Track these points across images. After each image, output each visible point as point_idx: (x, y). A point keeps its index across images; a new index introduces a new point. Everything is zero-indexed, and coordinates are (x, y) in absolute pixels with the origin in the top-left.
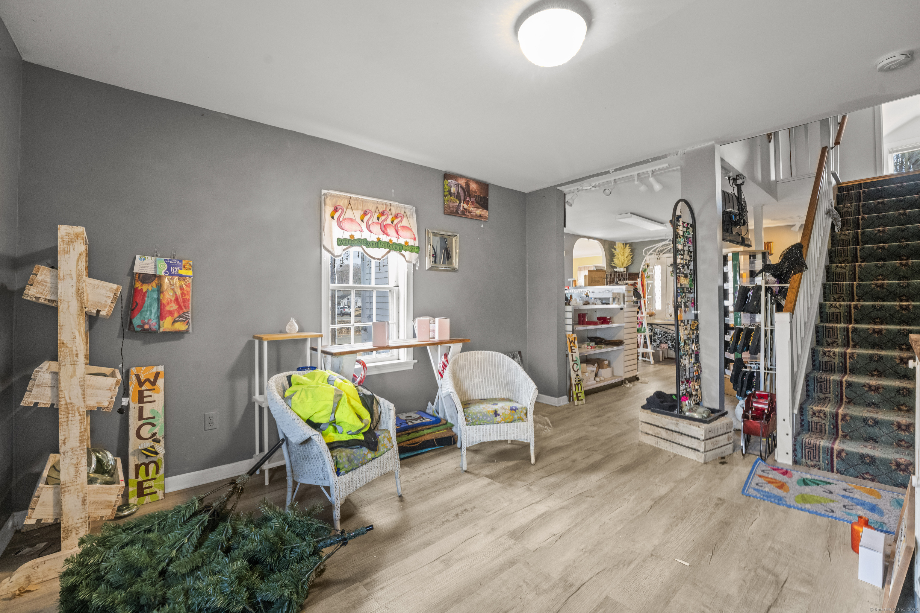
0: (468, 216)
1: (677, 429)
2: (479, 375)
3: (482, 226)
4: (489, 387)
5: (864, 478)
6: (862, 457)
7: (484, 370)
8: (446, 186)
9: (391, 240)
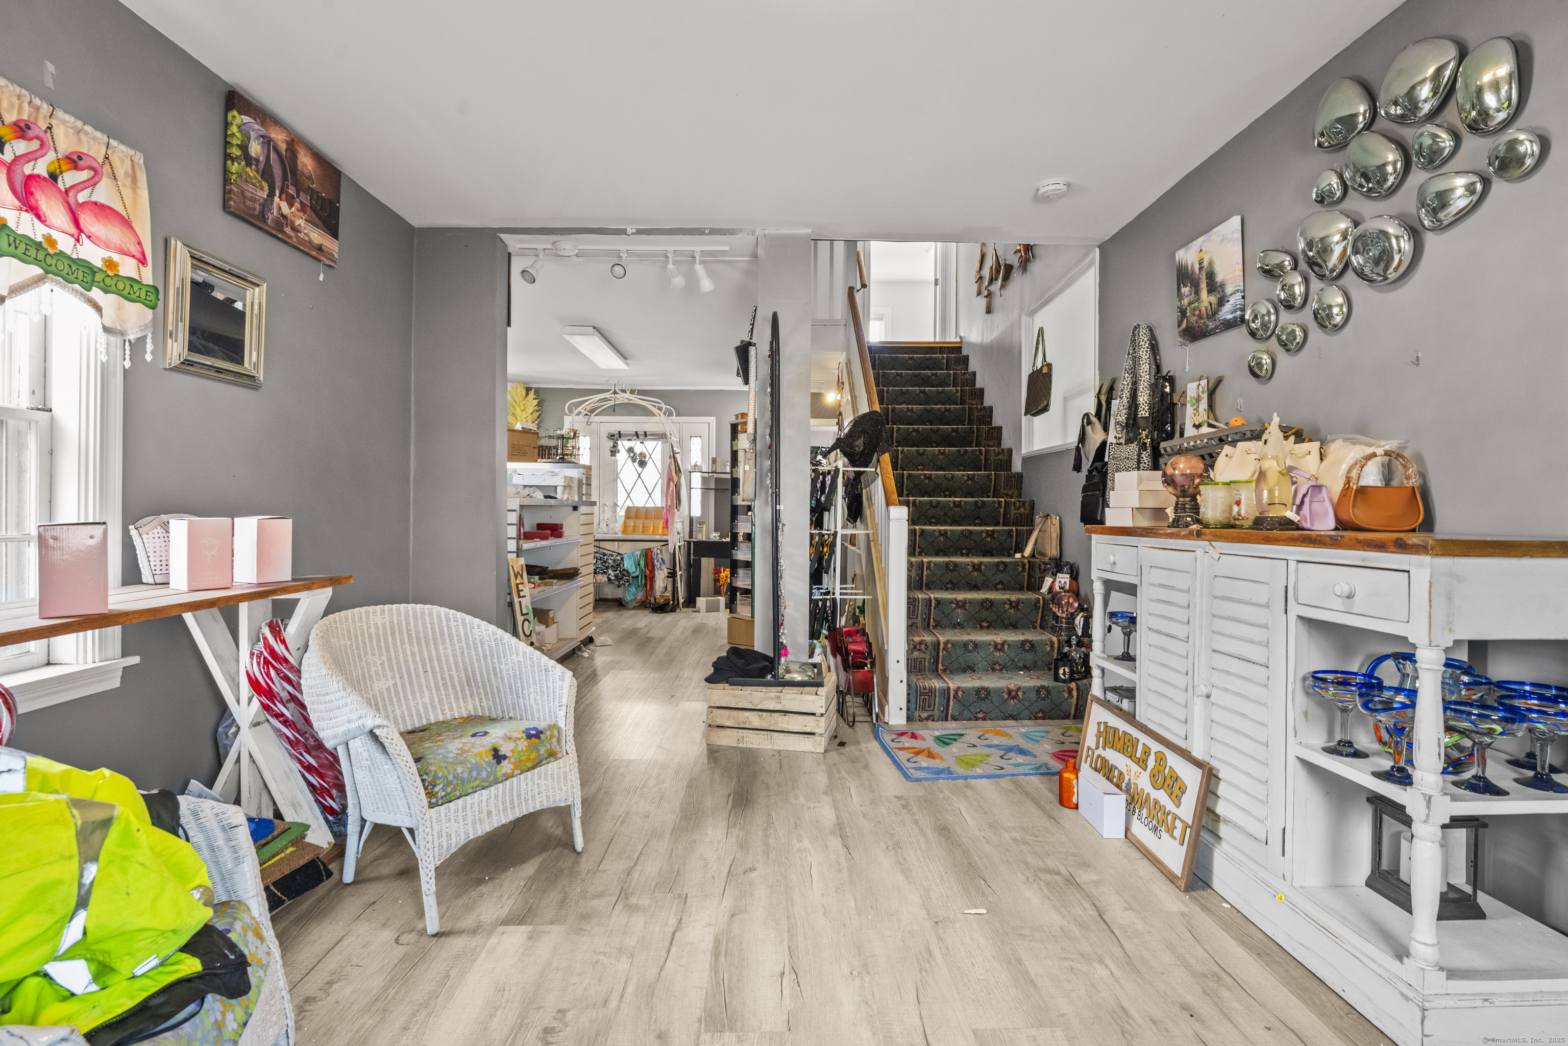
0: (290, 237)
1: (779, 707)
2: (384, 670)
3: (321, 278)
4: (414, 699)
5: (977, 719)
6: (978, 691)
7: (397, 656)
8: (234, 129)
9: (52, 242)
